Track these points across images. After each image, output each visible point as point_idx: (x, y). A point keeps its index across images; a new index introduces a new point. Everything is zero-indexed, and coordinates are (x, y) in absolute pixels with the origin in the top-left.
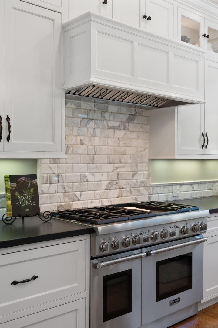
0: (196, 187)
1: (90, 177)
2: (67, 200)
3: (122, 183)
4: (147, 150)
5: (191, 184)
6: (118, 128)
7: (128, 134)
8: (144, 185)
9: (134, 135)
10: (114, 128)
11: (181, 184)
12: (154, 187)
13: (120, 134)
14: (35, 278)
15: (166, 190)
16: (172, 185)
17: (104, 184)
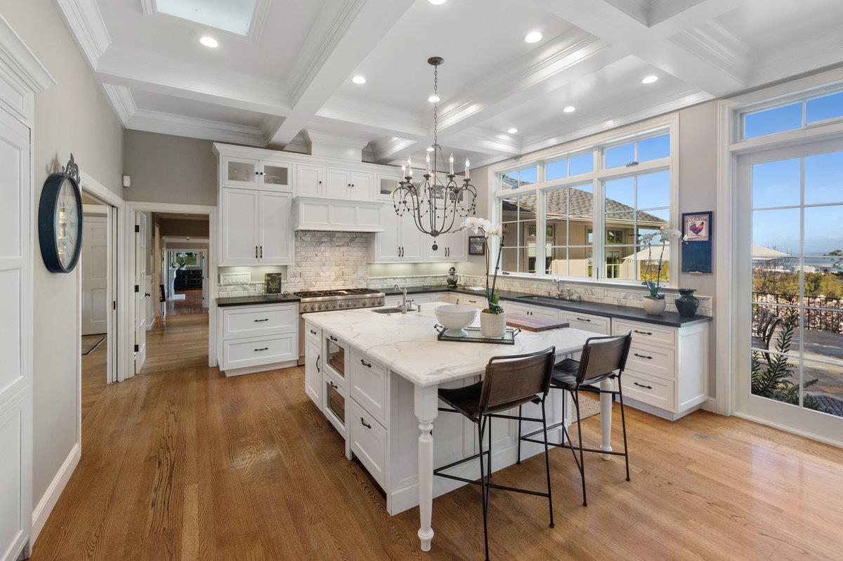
0: (408, 280)
1: (322, 274)
2: (306, 286)
3: (346, 278)
4: (365, 258)
5: (404, 278)
6: (343, 246)
7: (351, 249)
8: (363, 278)
9: (355, 249)
10: (339, 246)
11: (394, 279)
12: (371, 279)
13: (345, 249)
14: (267, 320)
15: (381, 282)
16: (386, 279)
17: (333, 278)
